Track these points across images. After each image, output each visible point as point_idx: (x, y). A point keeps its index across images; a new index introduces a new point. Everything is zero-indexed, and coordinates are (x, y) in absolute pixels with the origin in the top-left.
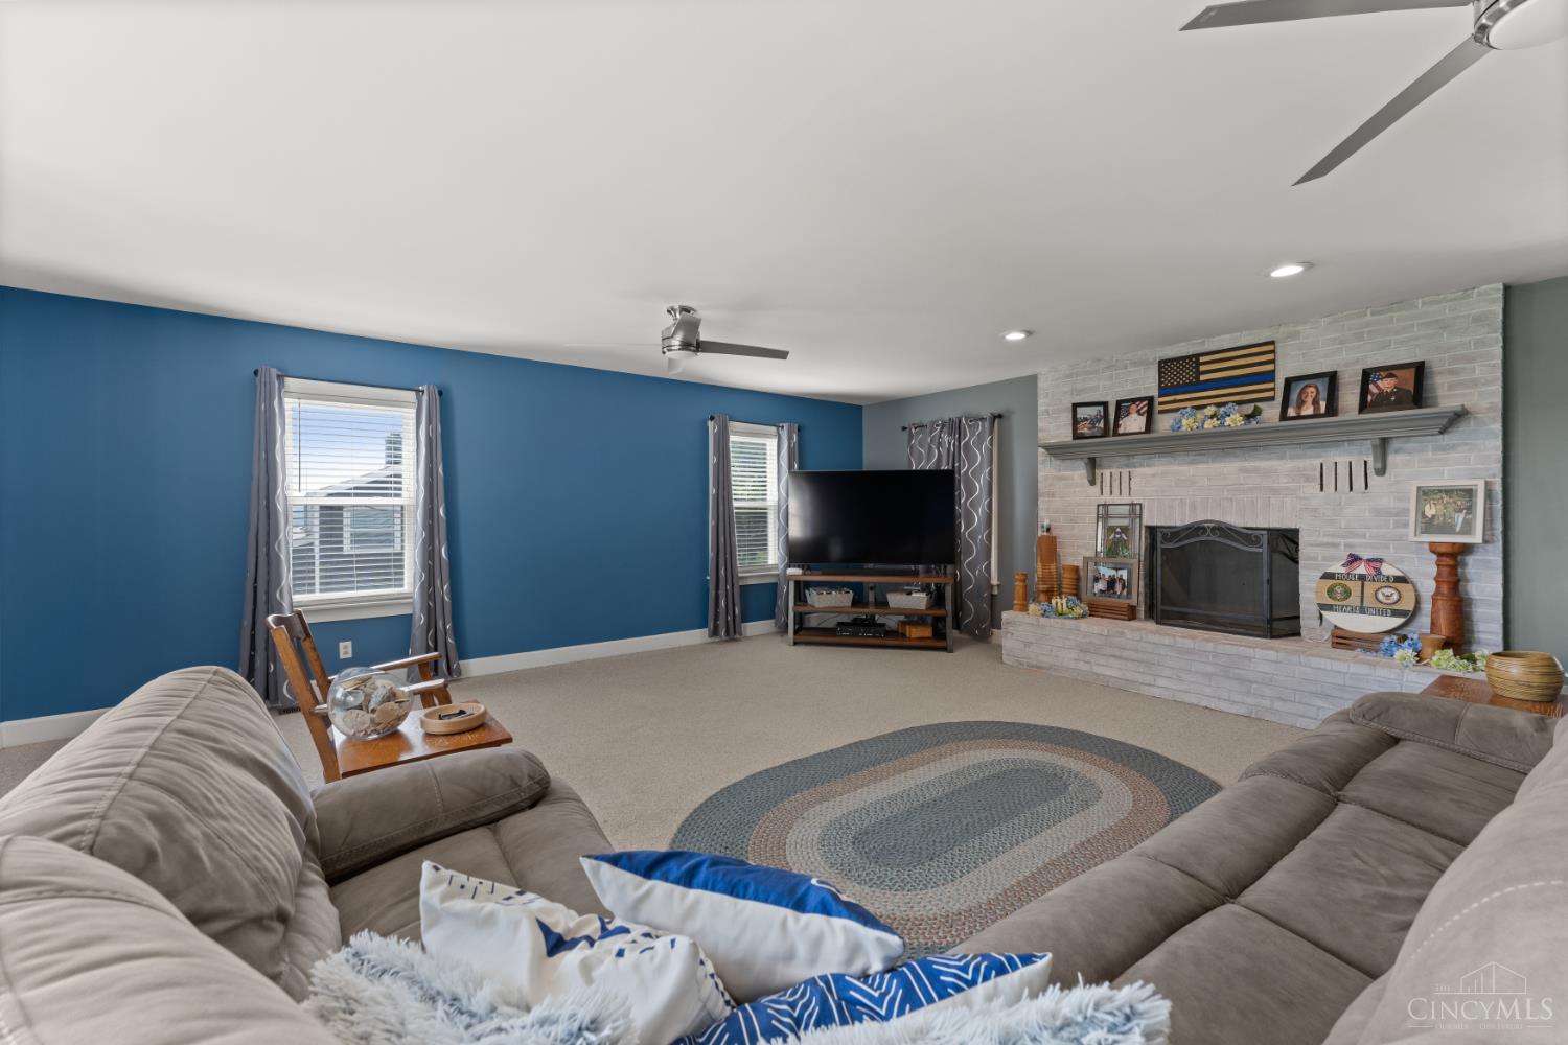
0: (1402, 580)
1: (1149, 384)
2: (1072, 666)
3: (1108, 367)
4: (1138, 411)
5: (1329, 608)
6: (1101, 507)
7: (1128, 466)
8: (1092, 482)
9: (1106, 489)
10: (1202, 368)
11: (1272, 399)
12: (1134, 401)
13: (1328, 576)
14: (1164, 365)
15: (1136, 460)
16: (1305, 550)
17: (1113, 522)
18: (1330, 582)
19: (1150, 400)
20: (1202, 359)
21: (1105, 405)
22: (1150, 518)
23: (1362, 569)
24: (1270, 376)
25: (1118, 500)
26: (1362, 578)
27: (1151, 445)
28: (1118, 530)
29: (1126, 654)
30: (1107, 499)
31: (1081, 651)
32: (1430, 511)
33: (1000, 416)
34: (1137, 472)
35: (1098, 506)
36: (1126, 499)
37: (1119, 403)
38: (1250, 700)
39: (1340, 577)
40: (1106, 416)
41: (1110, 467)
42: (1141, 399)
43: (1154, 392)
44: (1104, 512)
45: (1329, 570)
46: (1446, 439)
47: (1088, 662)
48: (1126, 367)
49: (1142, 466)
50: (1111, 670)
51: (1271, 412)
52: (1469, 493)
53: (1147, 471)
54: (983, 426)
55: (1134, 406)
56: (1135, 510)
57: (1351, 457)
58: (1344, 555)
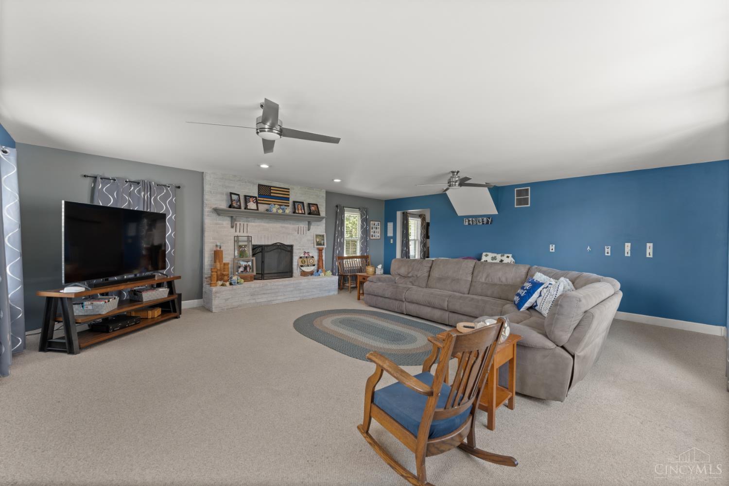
0: (313, 257)
1: (255, 192)
2: (248, 303)
3: (239, 180)
4: (253, 201)
5: (302, 266)
6: (236, 238)
7: (247, 221)
8: (232, 227)
9: (238, 230)
10: (272, 191)
11: (288, 206)
12: (251, 197)
13: (301, 258)
14: (260, 186)
15: (249, 219)
16: (295, 251)
17: (241, 244)
18: (301, 259)
19: (256, 197)
20: (272, 188)
21: (238, 195)
22: (255, 242)
23: (306, 255)
24: (288, 199)
25: (241, 234)
26: (306, 257)
27: (257, 215)
28: (243, 247)
29: (268, 292)
30: (238, 234)
31: (251, 295)
32: (318, 240)
33: (179, 187)
34: (250, 224)
35: (235, 237)
36: (245, 234)
37: (245, 196)
38: (301, 295)
39: (304, 257)
40: (239, 200)
41: (239, 221)
42: (254, 197)
43: (256, 195)
44: (237, 240)
45: (301, 256)
46: (318, 223)
47: (255, 299)
48: (246, 183)
49: (251, 222)
50: (262, 299)
51: (288, 211)
52: (323, 236)
53: (253, 224)
54: (167, 190)
55: (251, 199)
56: (249, 239)
57: (303, 225)
58: (303, 251)
